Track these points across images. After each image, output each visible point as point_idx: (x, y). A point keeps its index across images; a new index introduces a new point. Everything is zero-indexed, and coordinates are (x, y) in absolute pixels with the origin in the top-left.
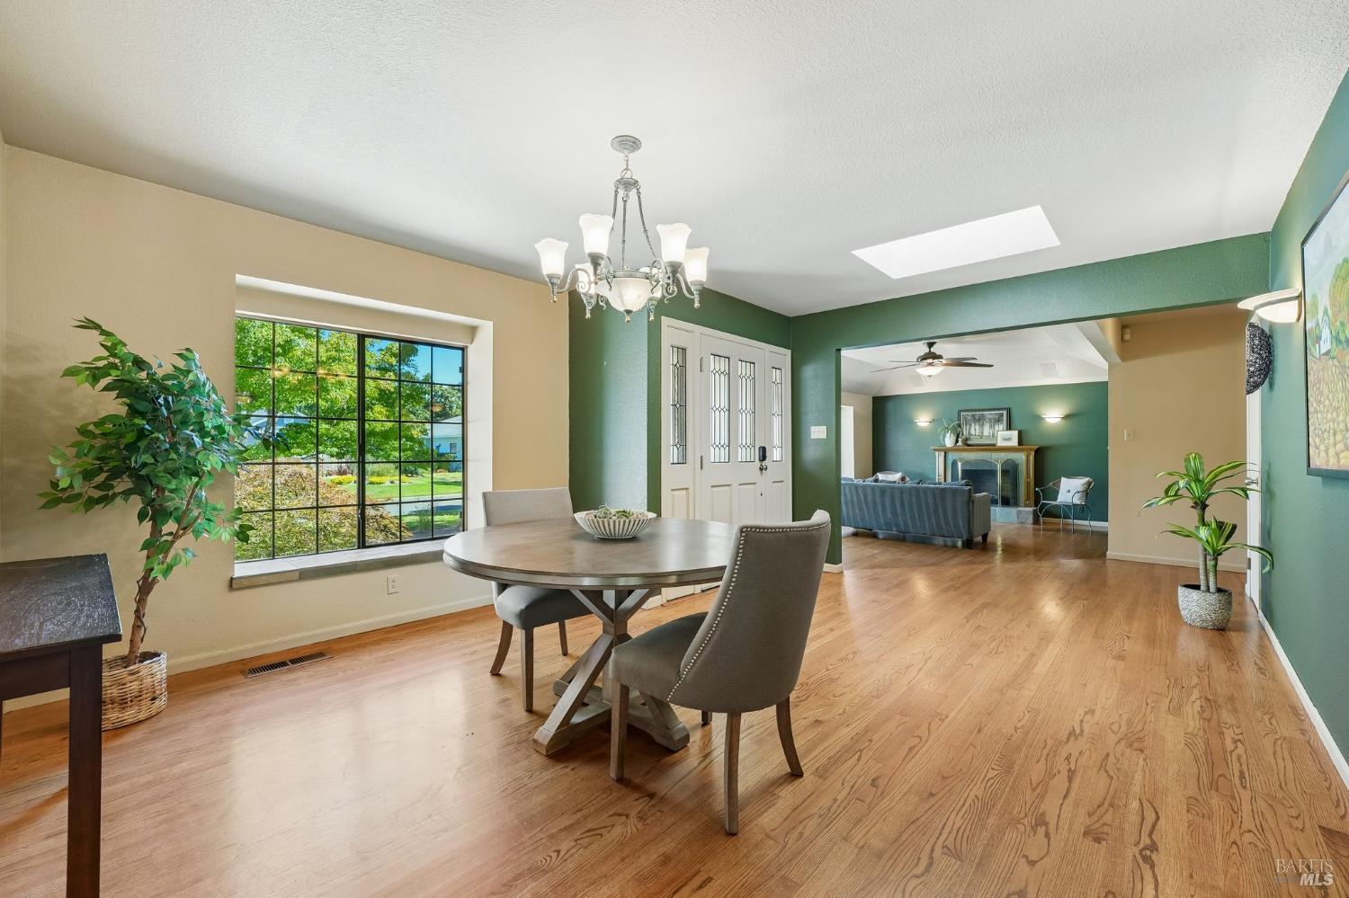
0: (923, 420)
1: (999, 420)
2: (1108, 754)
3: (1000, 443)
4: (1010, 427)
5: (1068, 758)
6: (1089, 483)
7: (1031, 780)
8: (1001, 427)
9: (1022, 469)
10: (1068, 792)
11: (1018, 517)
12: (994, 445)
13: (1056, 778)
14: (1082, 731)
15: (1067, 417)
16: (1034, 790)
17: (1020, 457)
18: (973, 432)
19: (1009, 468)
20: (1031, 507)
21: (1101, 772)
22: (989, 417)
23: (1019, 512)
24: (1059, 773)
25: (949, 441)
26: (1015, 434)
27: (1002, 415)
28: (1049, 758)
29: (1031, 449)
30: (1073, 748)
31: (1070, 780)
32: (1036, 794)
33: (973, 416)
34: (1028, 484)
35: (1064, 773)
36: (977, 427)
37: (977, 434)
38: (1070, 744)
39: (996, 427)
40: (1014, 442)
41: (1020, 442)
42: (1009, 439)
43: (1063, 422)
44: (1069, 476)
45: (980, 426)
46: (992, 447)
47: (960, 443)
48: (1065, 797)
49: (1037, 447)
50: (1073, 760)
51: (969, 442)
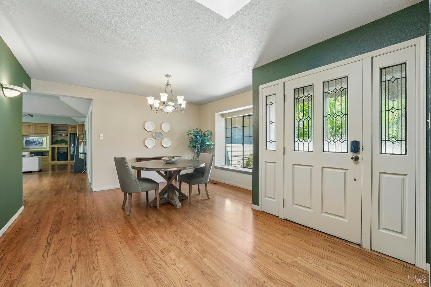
2: (58, 268)
5: (74, 256)
7: (82, 242)
10: (71, 246)
13: (75, 247)
14: (71, 273)
16: (80, 241)
21: (61, 258)
24: (75, 249)
28: (80, 252)
30: (73, 261)
31: (71, 249)
32: (79, 240)
35: (73, 250)
38: (75, 262)
48: (71, 244)
50: (72, 256)
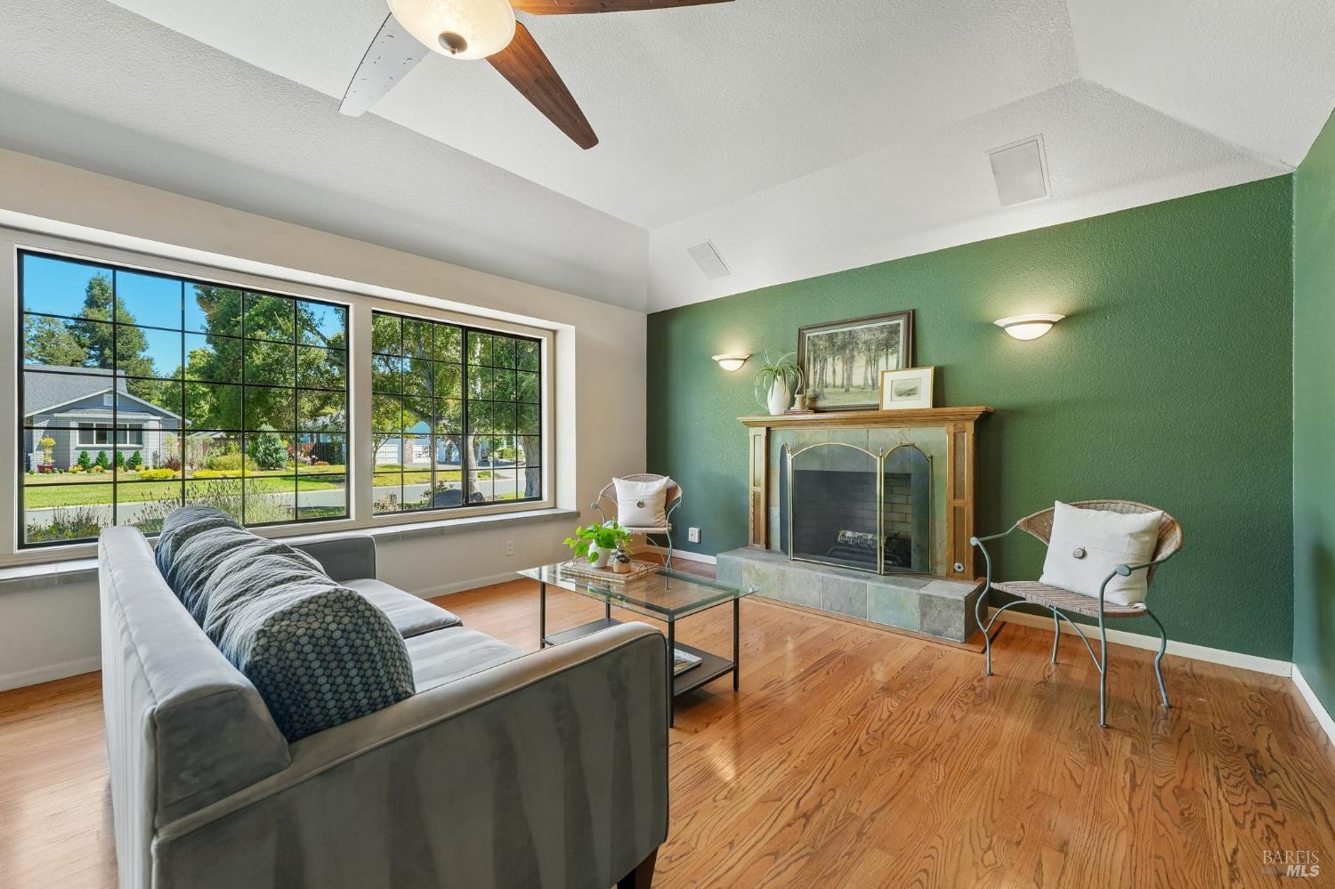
0: (731, 356)
1: (887, 345)
3: (890, 404)
4: (913, 361)
6: (1160, 534)
8: (893, 360)
9: (943, 471)
11: (924, 615)
12: (876, 408)
15: (1069, 321)
17: (936, 439)
18: (829, 379)
19: (909, 469)
20: (961, 577)
22: (866, 337)
23: (926, 601)
25: (775, 402)
26: (924, 377)
27: (894, 330)
29: (964, 417)
33: (831, 337)
34: (957, 512)
36: (839, 366)
37: (838, 382)
39: (882, 362)
40: (924, 401)
41: (939, 399)
42: (910, 393)
43: (1057, 337)
44: (1080, 498)
45: (845, 362)
46: (871, 415)
47: (797, 406)
49: (982, 409)
51: (821, 404)
